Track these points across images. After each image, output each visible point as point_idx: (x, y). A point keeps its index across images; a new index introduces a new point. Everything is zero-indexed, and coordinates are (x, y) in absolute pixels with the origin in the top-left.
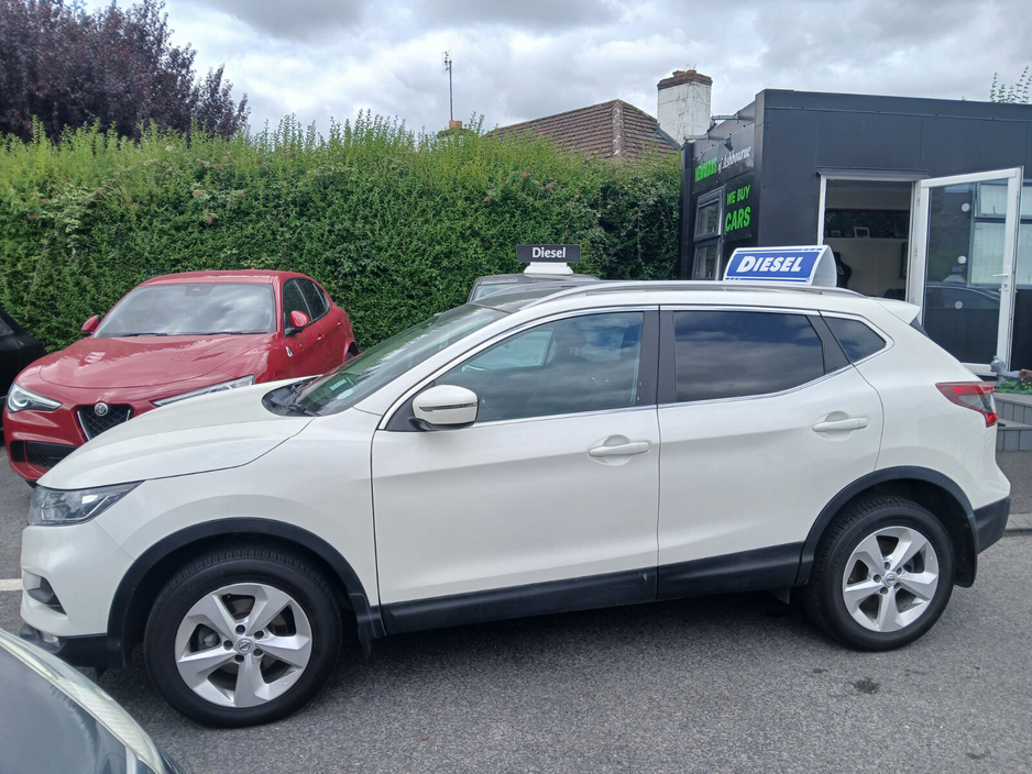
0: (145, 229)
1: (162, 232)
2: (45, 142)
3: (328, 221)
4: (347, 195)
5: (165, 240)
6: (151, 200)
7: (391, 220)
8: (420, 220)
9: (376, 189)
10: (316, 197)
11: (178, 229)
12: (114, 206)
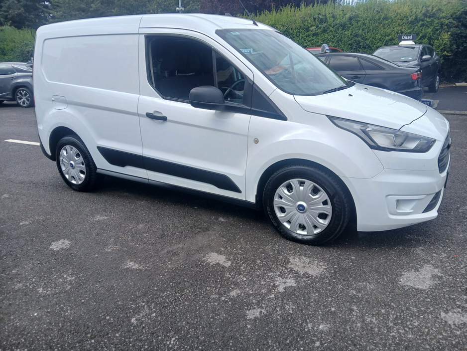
0: (298, 37)
1: (302, 37)
2: (275, 12)
3: (351, 31)
4: (358, 21)
5: (303, 40)
6: (300, 28)
7: (372, 29)
8: (382, 28)
9: (368, 19)
10: (348, 23)
11: (307, 37)
12: (290, 31)
